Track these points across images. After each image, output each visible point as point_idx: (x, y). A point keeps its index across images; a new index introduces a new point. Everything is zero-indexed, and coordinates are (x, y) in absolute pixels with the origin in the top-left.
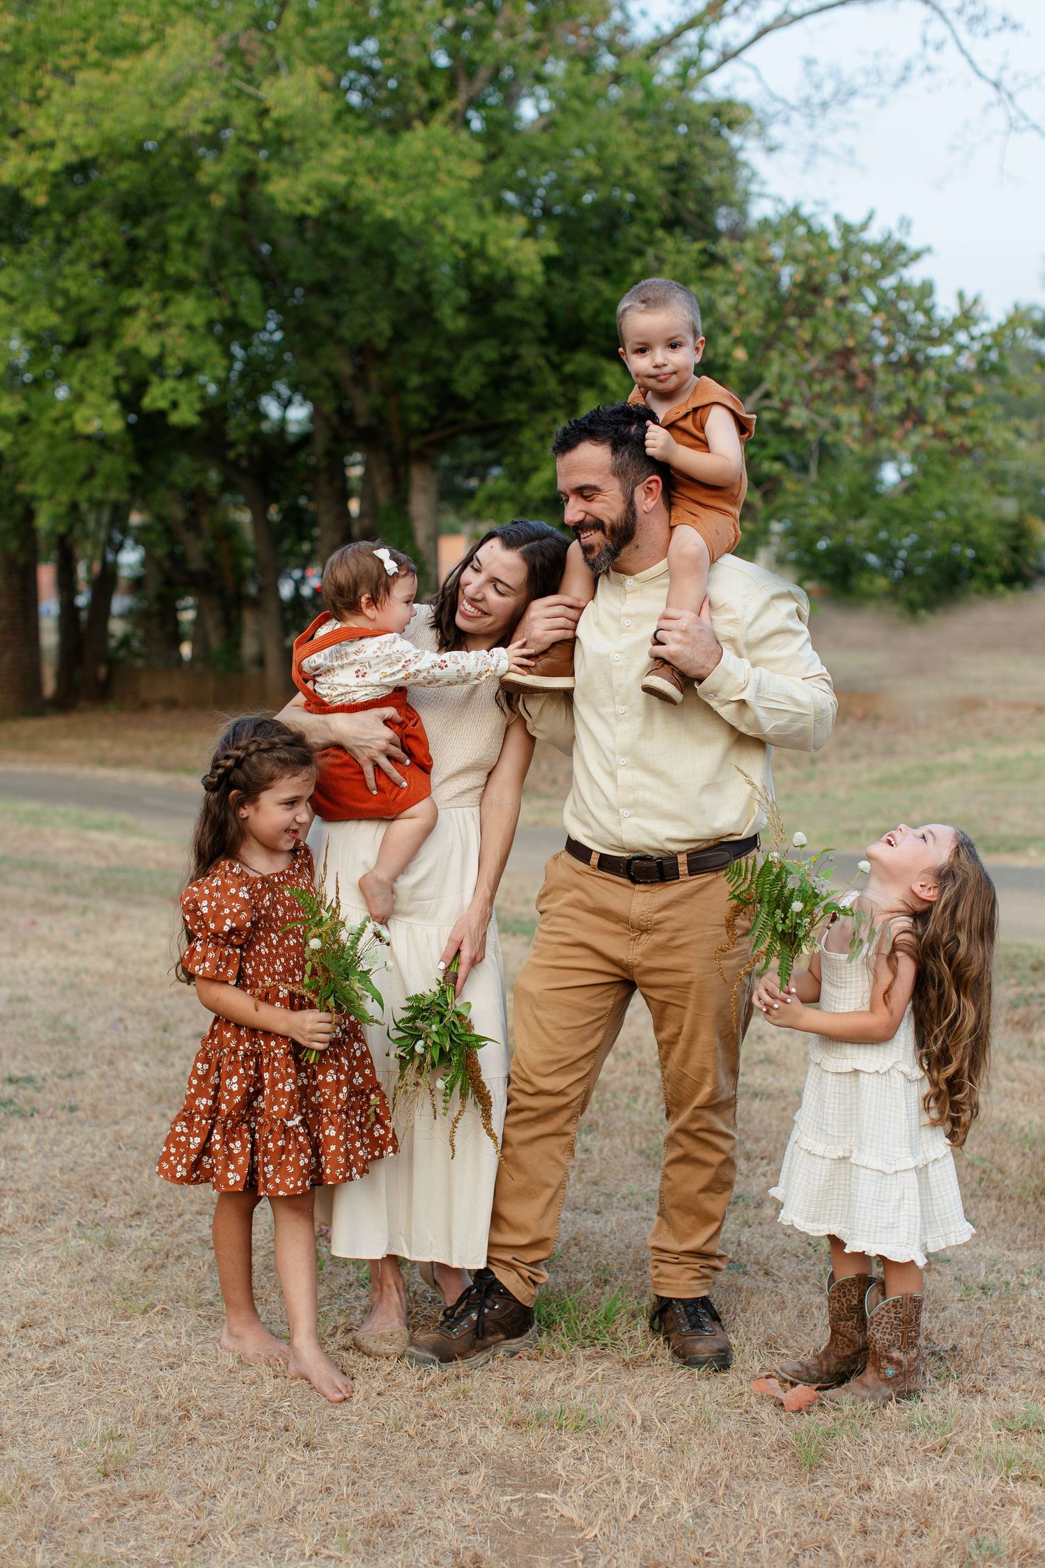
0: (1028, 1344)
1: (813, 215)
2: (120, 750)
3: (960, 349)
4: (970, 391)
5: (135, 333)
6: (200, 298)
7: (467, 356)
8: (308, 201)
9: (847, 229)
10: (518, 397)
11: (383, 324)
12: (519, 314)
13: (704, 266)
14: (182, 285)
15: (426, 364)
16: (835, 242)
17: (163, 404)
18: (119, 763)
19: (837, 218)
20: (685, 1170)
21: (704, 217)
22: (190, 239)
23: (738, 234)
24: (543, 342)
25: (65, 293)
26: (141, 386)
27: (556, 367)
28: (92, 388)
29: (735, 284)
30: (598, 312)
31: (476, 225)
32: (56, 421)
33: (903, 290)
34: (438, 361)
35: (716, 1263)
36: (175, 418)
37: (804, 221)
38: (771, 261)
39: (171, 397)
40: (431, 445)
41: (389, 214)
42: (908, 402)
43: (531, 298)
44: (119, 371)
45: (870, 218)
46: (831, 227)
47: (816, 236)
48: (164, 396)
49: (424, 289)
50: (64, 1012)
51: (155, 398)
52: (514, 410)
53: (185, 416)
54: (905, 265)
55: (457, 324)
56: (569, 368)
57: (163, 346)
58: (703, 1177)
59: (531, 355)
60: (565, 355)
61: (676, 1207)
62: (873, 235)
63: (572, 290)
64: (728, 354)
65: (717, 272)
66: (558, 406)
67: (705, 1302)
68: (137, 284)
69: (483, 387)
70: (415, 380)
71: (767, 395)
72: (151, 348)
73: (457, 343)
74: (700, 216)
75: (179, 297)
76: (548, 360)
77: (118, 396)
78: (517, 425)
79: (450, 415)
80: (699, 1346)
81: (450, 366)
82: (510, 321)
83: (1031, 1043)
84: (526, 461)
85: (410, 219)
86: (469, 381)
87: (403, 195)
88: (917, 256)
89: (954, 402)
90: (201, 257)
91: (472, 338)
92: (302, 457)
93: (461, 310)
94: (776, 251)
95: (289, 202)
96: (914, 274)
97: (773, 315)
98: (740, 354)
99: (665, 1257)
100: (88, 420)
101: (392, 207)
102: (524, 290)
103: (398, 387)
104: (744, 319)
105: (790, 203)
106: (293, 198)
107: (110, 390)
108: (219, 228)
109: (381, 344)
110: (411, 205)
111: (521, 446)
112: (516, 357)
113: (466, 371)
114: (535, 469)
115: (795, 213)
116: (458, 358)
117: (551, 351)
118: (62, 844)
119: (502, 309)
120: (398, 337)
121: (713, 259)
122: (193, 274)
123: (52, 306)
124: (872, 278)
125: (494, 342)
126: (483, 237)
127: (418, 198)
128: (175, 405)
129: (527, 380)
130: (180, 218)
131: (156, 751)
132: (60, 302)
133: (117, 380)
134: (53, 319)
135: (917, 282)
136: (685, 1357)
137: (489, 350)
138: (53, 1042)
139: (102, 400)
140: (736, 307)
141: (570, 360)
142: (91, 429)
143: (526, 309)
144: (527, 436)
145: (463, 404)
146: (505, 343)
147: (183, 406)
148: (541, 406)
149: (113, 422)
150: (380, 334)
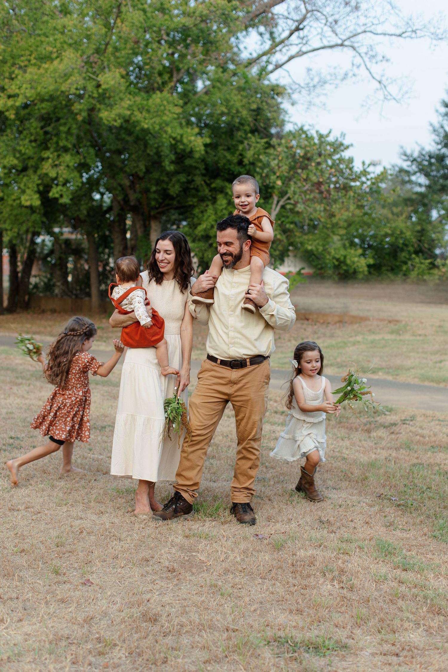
0: (352, 521)
1: (309, 130)
2: (34, 328)
3: (363, 183)
4: (366, 199)
5: (47, 168)
6: (72, 155)
7: (174, 180)
8: (115, 121)
9: (321, 136)
10: (194, 196)
11: (142, 167)
12: (194, 164)
13: (266, 148)
14: (66, 150)
15: (158, 182)
16: (316, 141)
17: (57, 196)
18: (35, 333)
19: (317, 132)
20: (243, 461)
21: (267, 128)
22: (69, 132)
23: (279, 136)
24: (204, 175)
25: (20, 152)
26: (48, 188)
27: (208, 185)
28: (28, 188)
29: (278, 156)
30: (225, 165)
31: (179, 131)
32: (14, 200)
33: (341, 160)
34: (163, 181)
35: (252, 492)
36: (62, 201)
37: (305, 132)
38: (292, 147)
39: (60, 193)
40: (159, 213)
41: (146, 126)
43: (199, 158)
44: (40, 182)
45: (330, 132)
46: (315, 135)
47: (309, 138)
48: (57, 192)
49: (158, 154)
51: (54, 193)
52: (192, 201)
53: (65, 200)
54: (343, 151)
55: (171, 168)
56: (213, 186)
57: (58, 173)
58: (249, 464)
59: (199, 180)
60: (212, 181)
61: (240, 474)
62: (331, 139)
63: (215, 156)
64: (275, 182)
65: (271, 151)
66: (209, 200)
67: (248, 504)
68: (47, 148)
69: (180, 191)
70: (154, 188)
71: (289, 199)
72: (53, 174)
73: (170, 175)
74: (265, 129)
75: (64, 155)
76: (205, 182)
77: (39, 192)
78: (193, 207)
80: (246, 517)
81: (167, 183)
82: (191, 166)
83: (370, 437)
84: (196, 220)
85: (154, 128)
86: (174, 189)
87: (151, 119)
88: (347, 147)
89: (360, 204)
90: (73, 140)
91: (176, 173)
92: (108, 216)
93: (172, 162)
94: (294, 143)
95: (108, 121)
96: (346, 154)
97: (291, 168)
98: (279, 183)
99: (236, 490)
100: (27, 201)
101: (147, 124)
102: (197, 156)
103: (147, 191)
104: (280, 169)
105: (300, 125)
106: (110, 119)
107: (36, 189)
108: (79, 128)
109: (141, 174)
110: (155, 122)
111: (194, 215)
112: (193, 181)
113: (174, 186)
114: (200, 224)
115: (301, 129)
116: (171, 180)
117: (207, 179)
119: (188, 162)
120: (148, 171)
121: (269, 145)
122: (70, 146)
123: (14, 156)
124: (330, 155)
125: (184, 175)
126: (182, 136)
127: (158, 120)
128: (61, 196)
129: (197, 190)
130: (65, 124)
131: (49, 329)
132: (18, 155)
133: (38, 185)
134: (15, 162)
135: (347, 158)
136: (241, 521)
137: (183, 178)
139: (32, 193)
140: (278, 165)
141: (214, 182)
142: (28, 204)
143: (197, 162)
144: (196, 211)
145: (172, 198)
146: (189, 176)
147: (65, 196)
148: (202, 199)
149: (37, 202)
150: (141, 170)
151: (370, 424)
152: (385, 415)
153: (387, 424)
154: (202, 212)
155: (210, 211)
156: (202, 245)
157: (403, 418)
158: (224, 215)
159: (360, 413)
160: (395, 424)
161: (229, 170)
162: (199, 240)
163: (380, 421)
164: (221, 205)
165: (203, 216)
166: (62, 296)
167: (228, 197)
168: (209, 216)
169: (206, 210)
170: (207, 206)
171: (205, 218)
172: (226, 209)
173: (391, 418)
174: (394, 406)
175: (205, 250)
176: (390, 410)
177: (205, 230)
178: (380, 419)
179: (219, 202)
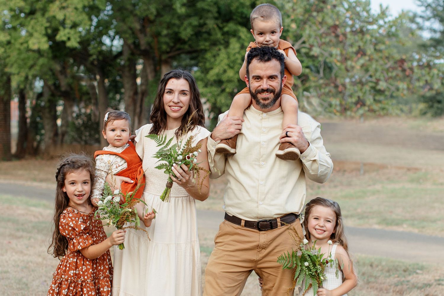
2: (42, 176)
3: (380, 27)
4: (384, 43)
5: (54, 10)
7: (186, 23)
10: (206, 40)
11: (153, 10)
12: (206, 7)
15: (169, 26)
17: (64, 39)
18: (41, 181)
24: (216, 18)
26: (56, 31)
27: (221, 29)
28: (36, 31)
30: (238, 8)
32: (22, 44)
33: (358, 3)
34: (174, 25)
36: (69, 44)
39: (68, 36)
42: (359, 47)
44: (48, 25)
48: (65, 35)
50: (23, 277)
51: (61, 36)
52: (203, 45)
53: (73, 43)
55: (182, 11)
56: (226, 29)
57: (65, 16)
59: (211, 24)
60: (225, 24)
64: (289, 26)
66: (221, 44)
69: (192, 35)
70: (165, 32)
71: (304, 42)
72: (60, 16)
73: (181, 18)
76: (218, 26)
77: (47, 35)
78: (205, 51)
79: (178, 46)
81: (179, 27)
82: (203, 10)
84: (208, 65)
86: (186, 33)
89: (377, 47)
91: (188, 16)
92: (118, 61)
93: (184, 5)
97: (306, 11)
98: (294, 26)
100: (34, 44)
103: (158, 35)
104: (295, 12)
107: (44, 32)
109: (152, 17)
111: (206, 59)
112: (205, 24)
113: (185, 29)
114: (212, 68)
116: (182, 24)
117: (219, 22)
118: (20, 212)
119: (200, 5)
120: (159, 15)
125: (196, 18)
128: (69, 39)
129: (209, 33)
133: (46, 28)
137: (195, 21)
138: (19, 289)
139: (40, 36)
140: (292, 7)
141: (226, 26)
142: (35, 47)
143: (210, 6)
144: (208, 55)
145: (184, 42)
146: (201, 19)
147: (72, 39)
148: (214, 44)
149: (44, 45)
150: (152, 13)
151: (402, 284)
152: (417, 273)
153: (420, 285)
154: (214, 56)
155: (223, 54)
156: (215, 90)
157: (437, 278)
158: (237, 59)
159: (389, 271)
160: (429, 285)
161: (242, 13)
162: (212, 85)
163: (412, 281)
164: (234, 49)
165: (215, 60)
166: (71, 143)
167: (241, 41)
168: (222, 61)
169: (218, 55)
170: (220, 50)
171: (217, 62)
172: (239, 53)
173: (423, 278)
174: (424, 263)
175: (218, 95)
176: (422, 268)
177: (218, 75)
178: (412, 279)
179: (231, 46)
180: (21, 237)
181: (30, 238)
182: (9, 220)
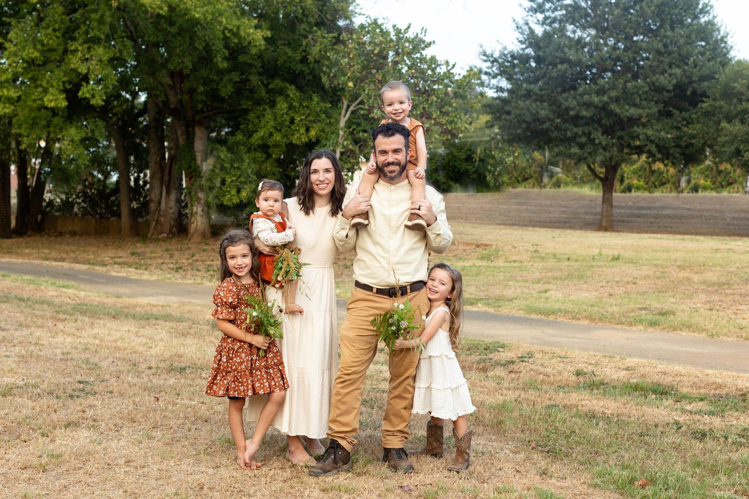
1: (383, 24)
3: (447, 86)
4: (451, 105)
5: (74, 62)
6: (105, 47)
7: (225, 79)
8: (161, 8)
9: (398, 32)
10: (247, 99)
11: (188, 63)
12: (249, 61)
13: (334, 44)
14: (96, 41)
15: (206, 82)
16: (393, 36)
17: (88, 95)
18: (56, 260)
19: (394, 26)
20: (397, 401)
21: (334, 21)
22: (101, 21)
23: (350, 30)
24: (260, 74)
25: (41, 42)
26: (78, 87)
27: (266, 86)
28: (52, 86)
29: (349, 54)
30: (285, 62)
31: (235, 22)
32: (34, 100)
33: (423, 60)
34: (213, 81)
35: (406, 435)
36: (93, 102)
37: (379, 26)
38: (364, 43)
39: (92, 93)
40: (205, 118)
41: (197, 15)
42: (424, 108)
43: (256, 55)
44: (66, 79)
45: (409, 27)
46: (391, 30)
47: (384, 33)
48: (88, 92)
49: (208, 48)
51: (84, 92)
52: (246, 104)
53: (98, 101)
54: (423, 49)
55: (224, 65)
56: (271, 86)
57: (89, 68)
58: (404, 403)
59: (255, 80)
60: (270, 80)
61: (393, 415)
62: (410, 35)
63: (274, 51)
64: (346, 83)
65: (340, 47)
66: (267, 103)
67: (402, 450)
68: (74, 39)
69: (232, 93)
70: (202, 89)
71: (362, 103)
72: (83, 70)
73: (221, 73)
74: (332, 21)
75: (96, 47)
76: (262, 82)
77: (65, 91)
78: (246, 111)
79: (215, 104)
80: (402, 464)
81: (218, 83)
82: (245, 63)
83: (487, 377)
84: (250, 126)
85: (206, 18)
86: (226, 90)
87: (202, 7)
88: (429, 45)
89: (444, 110)
90: (106, 29)
91: (229, 71)
92: (141, 119)
93: (225, 58)
94: (366, 39)
95: (152, 8)
96: (428, 53)
97: (364, 68)
98: (351, 84)
100: (51, 101)
101: (198, 13)
102: (254, 51)
103: (192, 92)
104: (352, 69)
105: (372, 18)
106: (154, 6)
107: (61, 88)
108: (113, 16)
109: (186, 72)
110: (207, 11)
111: (249, 120)
112: (247, 80)
113: (225, 86)
114: (256, 131)
115: (375, 22)
116: (221, 79)
117: (264, 78)
119: (242, 58)
120: (195, 69)
121: (338, 41)
122: (103, 37)
123: (35, 48)
124: (409, 54)
125: (238, 73)
126: (238, 28)
127: (210, 8)
128: (93, 96)
129: (252, 91)
130: (96, 11)
131: (72, 255)
132: (39, 47)
133: (64, 83)
134: (36, 54)
135: (428, 57)
137: (235, 76)
139: (57, 92)
140: (349, 63)
141: (272, 83)
142: (52, 105)
143: (253, 59)
144: (251, 116)
145: (223, 100)
146: (242, 74)
147: (97, 97)
148: (258, 103)
149: (62, 103)
150: (186, 67)
151: (484, 361)
152: (498, 351)
153: (503, 362)
154: (258, 117)
155: (269, 115)
156: (259, 155)
157: (520, 355)
158: (285, 121)
159: (469, 350)
160: (513, 362)
161: (290, 68)
162: (255, 150)
163: (495, 359)
164: (281, 110)
165: (260, 122)
167: (289, 100)
168: (268, 122)
169: (264, 115)
170: (264, 110)
171: (262, 124)
172: (286, 114)
173: (505, 356)
174: (505, 342)
175: (263, 162)
176: (503, 346)
177: (263, 138)
178: (495, 356)
179: (278, 106)
180: (65, 319)
181: (76, 321)
182: (43, 302)
